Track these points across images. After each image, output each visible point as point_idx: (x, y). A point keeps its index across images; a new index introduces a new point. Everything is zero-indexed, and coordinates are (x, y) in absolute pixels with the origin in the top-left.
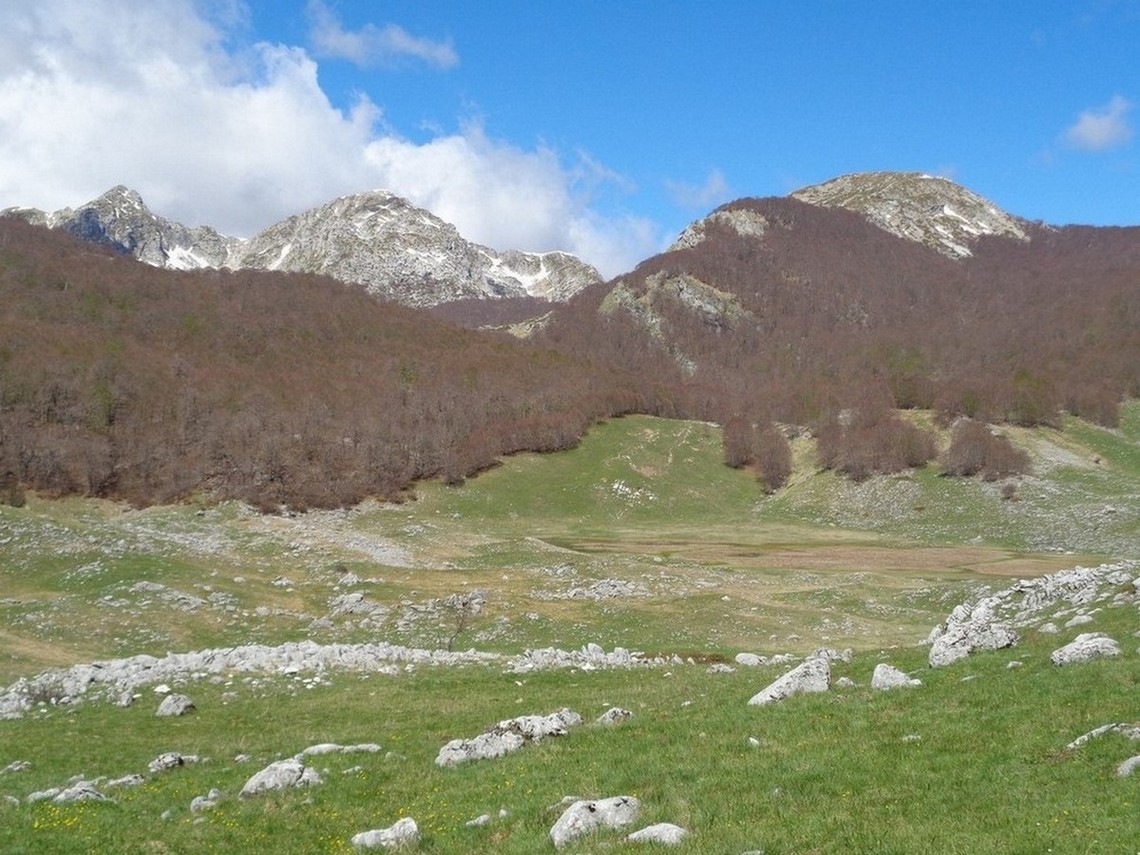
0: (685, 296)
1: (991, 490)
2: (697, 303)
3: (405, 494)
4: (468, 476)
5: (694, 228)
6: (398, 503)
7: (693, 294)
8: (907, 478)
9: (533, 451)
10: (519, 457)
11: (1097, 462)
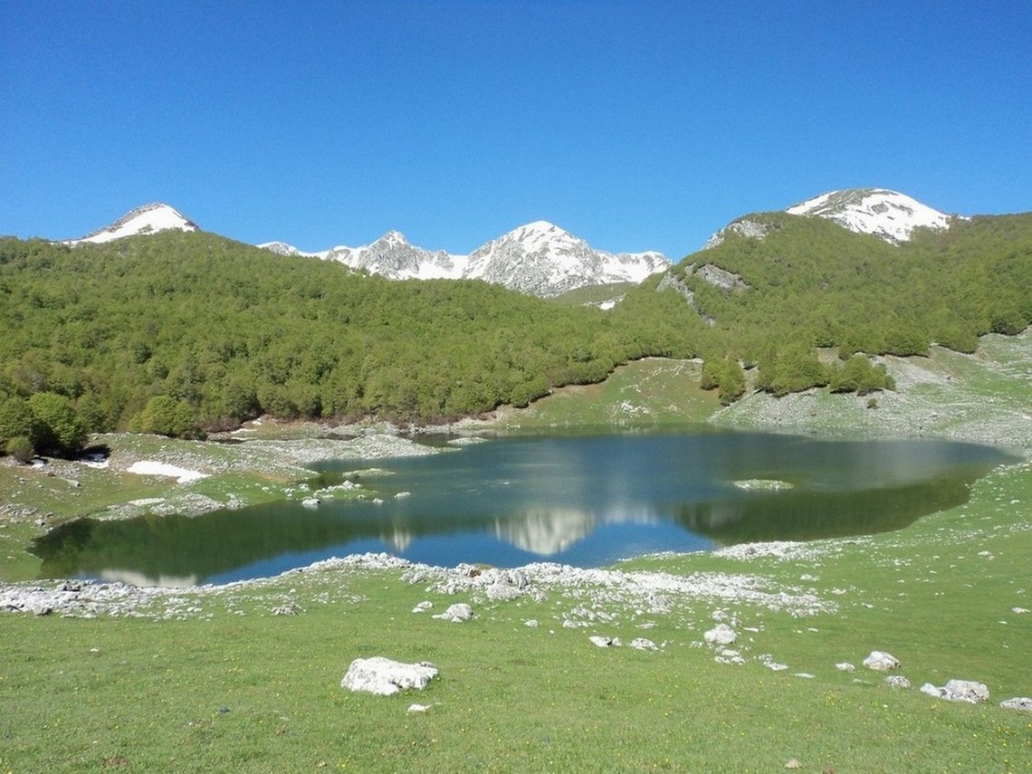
0: (709, 278)
1: (862, 402)
2: (717, 282)
3: (489, 414)
4: (531, 402)
5: (718, 235)
6: (484, 420)
7: (713, 277)
8: (809, 395)
9: (578, 384)
10: (567, 388)
11: (948, 379)
